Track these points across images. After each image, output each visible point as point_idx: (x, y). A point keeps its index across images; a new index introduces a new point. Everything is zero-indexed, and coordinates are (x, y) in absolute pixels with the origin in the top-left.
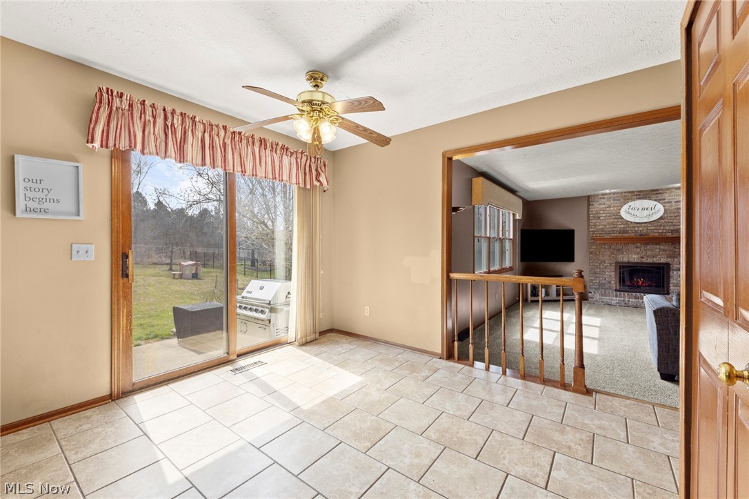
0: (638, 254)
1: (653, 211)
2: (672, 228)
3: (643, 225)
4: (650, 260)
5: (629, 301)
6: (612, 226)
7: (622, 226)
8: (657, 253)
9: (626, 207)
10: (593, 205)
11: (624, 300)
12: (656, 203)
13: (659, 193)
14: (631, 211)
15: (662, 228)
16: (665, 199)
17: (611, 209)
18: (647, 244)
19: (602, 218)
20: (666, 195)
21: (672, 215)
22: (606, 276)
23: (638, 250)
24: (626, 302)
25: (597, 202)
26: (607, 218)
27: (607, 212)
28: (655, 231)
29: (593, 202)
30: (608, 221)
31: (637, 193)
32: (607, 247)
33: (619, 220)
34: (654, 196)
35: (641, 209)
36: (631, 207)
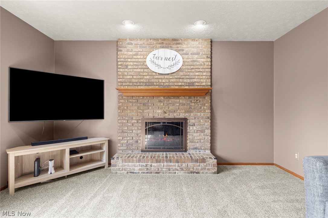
0: (161, 109)
1: (174, 62)
2: (189, 81)
3: (166, 77)
4: (171, 116)
5: (151, 166)
6: (139, 77)
7: (148, 77)
8: (177, 107)
9: (151, 55)
10: (121, 51)
11: (146, 166)
12: (176, 53)
13: (179, 44)
14: (155, 60)
15: (181, 80)
16: (183, 50)
17: (139, 57)
18: (169, 97)
19: (129, 67)
20: (185, 46)
21: (189, 67)
22: (133, 135)
23: (162, 104)
24: (149, 167)
25: (125, 47)
26: (134, 67)
27: (134, 60)
28: (175, 84)
29: (121, 47)
30: (135, 70)
31: (160, 41)
32: (134, 101)
33: (145, 70)
34: (174, 46)
35: (164, 58)
36: (156, 56)
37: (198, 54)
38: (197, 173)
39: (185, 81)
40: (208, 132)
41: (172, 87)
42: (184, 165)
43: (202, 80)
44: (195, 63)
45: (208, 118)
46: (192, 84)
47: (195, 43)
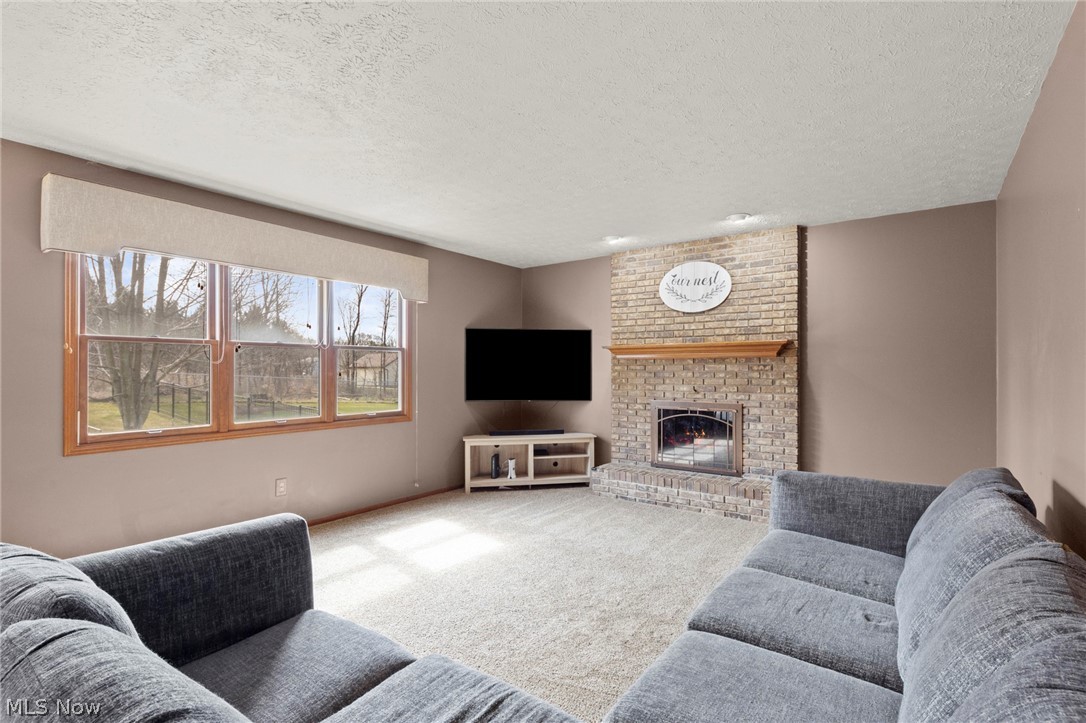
0: (688, 383)
1: (714, 285)
2: (745, 323)
3: (697, 318)
5: (656, 491)
6: (647, 321)
7: (663, 321)
8: (722, 381)
9: (668, 278)
10: (616, 275)
11: (648, 489)
12: (718, 268)
13: (725, 247)
14: (676, 287)
15: (729, 324)
16: (733, 259)
17: (646, 283)
18: (704, 361)
19: (630, 304)
20: (737, 250)
21: (746, 294)
22: (637, 432)
23: (690, 374)
24: (651, 492)
25: (623, 268)
26: (639, 303)
27: (637, 290)
28: (717, 332)
29: (616, 269)
30: (640, 309)
31: (687, 247)
32: (638, 368)
33: (659, 308)
34: (715, 253)
35: (692, 282)
36: (677, 279)
37: (767, 263)
38: (743, 518)
39: (738, 324)
40: (793, 437)
41: (711, 341)
43: (776, 321)
44: (759, 285)
45: (792, 405)
46: (755, 330)
47: (763, 241)
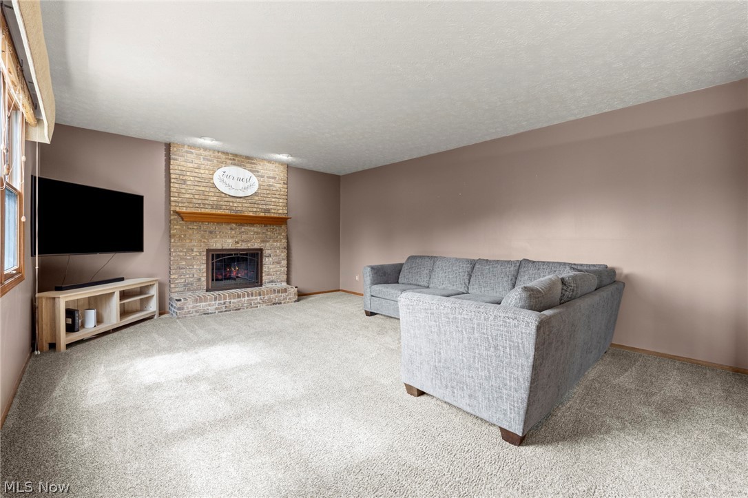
0: (232, 238)
1: (248, 184)
2: (264, 207)
3: (238, 200)
4: (244, 246)
5: (230, 302)
6: (203, 197)
8: (252, 236)
10: (175, 159)
11: (225, 303)
12: (251, 174)
13: (254, 164)
14: (225, 179)
15: (256, 206)
16: (258, 172)
17: (202, 171)
18: (242, 224)
19: (189, 183)
20: (260, 167)
21: (265, 192)
23: (233, 232)
24: (227, 305)
25: (182, 156)
26: (196, 183)
27: (196, 175)
28: (249, 209)
29: (175, 155)
30: (197, 188)
31: (230, 157)
32: (196, 227)
33: (212, 190)
34: (248, 165)
35: (236, 178)
36: (226, 174)
37: (275, 178)
38: (279, 304)
39: (260, 207)
40: (284, 263)
41: (246, 214)
42: (266, 297)
43: (278, 208)
44: (271, 188)
45: (285, 248)
46: (268, 211)
47: (271, 166)
